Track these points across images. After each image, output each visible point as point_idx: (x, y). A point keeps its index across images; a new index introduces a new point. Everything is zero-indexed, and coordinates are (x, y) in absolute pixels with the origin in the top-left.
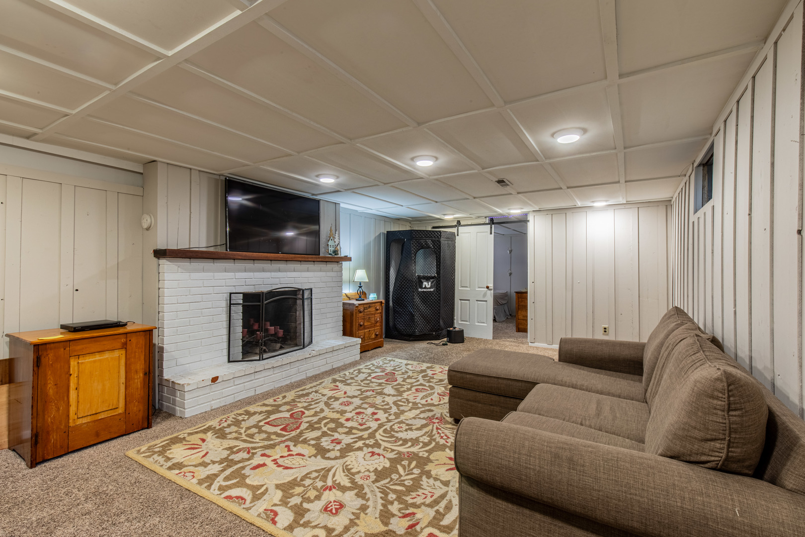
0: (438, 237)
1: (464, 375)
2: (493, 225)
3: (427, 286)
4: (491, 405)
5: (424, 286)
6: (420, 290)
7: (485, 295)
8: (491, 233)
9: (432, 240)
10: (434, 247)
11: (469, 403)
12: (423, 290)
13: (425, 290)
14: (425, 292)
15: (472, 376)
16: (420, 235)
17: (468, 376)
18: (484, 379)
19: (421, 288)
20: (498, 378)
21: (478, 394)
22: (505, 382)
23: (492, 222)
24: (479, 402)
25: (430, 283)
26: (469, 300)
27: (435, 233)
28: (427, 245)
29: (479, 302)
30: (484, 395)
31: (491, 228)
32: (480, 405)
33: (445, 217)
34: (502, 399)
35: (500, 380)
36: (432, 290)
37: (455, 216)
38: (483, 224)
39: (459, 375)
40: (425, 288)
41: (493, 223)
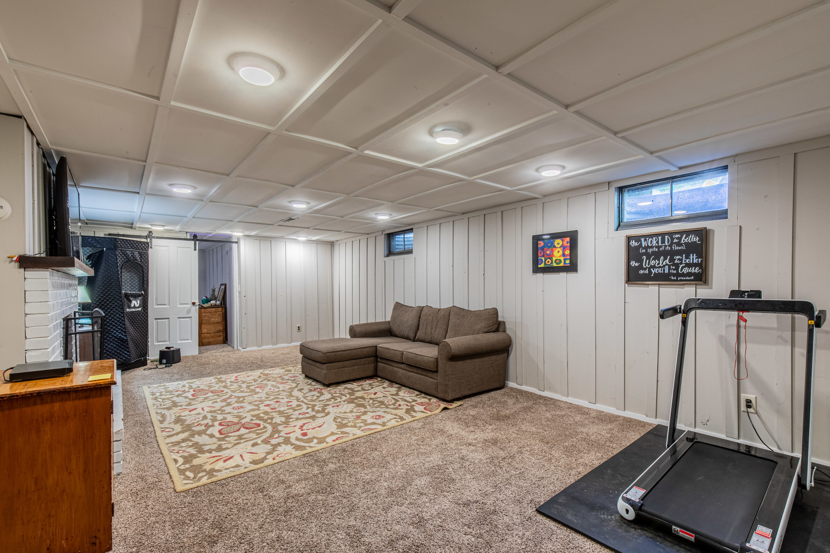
0: (145, 248)
1: (336, 353)
2: (197, 242)
3: (137, 305)
4: (353, 366)
5: (132, 306)
6: (128, 310)
7: (189, 311)
8: (195, 250)
9: (139, 252)
10: (141, 260)
11: (340, 369)
12: (131, 310)
13: (134, 310)
14: (134, 312)
15: (341, 352)
16: (126, 245)
17: (339, 353)
18: (348, 352)
19: (130, 307)
20: (355, 349)
21: (344, 362)
22: (360, 350)
23: (195, 238)
24: (345, 367)
25: (139, 301)
26: (169, 318)
27: (142, 245)
28: (133, 257)
29: (181, 319)
30: (348, 361)
31: (195, 244)
32: (346, 369)
33: (153, 228)
34: (358, 360)
35: (357, 350)
36: (140, 309)
37: (166, 228)
38: (185, 239)
39: (333, 354)
40: (135, 307)
41: (198, 240)
